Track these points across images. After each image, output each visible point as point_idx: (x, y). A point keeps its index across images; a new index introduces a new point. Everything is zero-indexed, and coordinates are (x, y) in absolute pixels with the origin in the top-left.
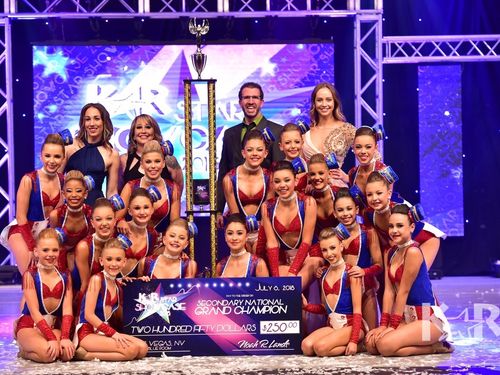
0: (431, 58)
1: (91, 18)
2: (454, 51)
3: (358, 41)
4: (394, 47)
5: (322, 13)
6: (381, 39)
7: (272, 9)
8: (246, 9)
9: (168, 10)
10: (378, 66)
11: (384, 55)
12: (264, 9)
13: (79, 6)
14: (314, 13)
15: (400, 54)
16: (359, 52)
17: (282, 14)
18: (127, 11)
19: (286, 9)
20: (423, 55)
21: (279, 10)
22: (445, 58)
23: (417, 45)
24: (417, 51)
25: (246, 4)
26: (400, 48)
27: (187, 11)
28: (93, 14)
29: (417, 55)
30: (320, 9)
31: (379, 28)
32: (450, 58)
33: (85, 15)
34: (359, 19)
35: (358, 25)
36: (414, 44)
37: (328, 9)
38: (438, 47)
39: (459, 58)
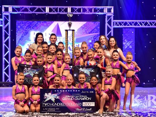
0: (126, 26)
1: (33, 13)
2: (133, 24)
3: (106, 21)
4: (116, 23)
5: (97, 13)
6: (113, 21)
7: (83, 12)
8: (76, 12)
9: (54, 12)
10: (112, 28)
11: (114, 25)
12: (81, 12)
13: (29, 10)
14: (94, 13)
15: (118, 25)
16: (107, 24)
17: (85, 13)
18: (43, 12)
19: (87, 12)
20: (124, 25)
21: (85, 12)
22: (130, 26)
23: (123, 23)
24: (123, 24)
25: (76, 10)
26: (118, 23)
27: (59, 12)
28: (33, 12)
29: (123, 25)
30: (96, 12)
31: (112, 18)
32: (132, 26)
33: (31, 13)
34: (107, 15)
35: (106, 17)
36: (122, 22)
37: (98, 12)
38: (128, 23)
39: (134, 26)
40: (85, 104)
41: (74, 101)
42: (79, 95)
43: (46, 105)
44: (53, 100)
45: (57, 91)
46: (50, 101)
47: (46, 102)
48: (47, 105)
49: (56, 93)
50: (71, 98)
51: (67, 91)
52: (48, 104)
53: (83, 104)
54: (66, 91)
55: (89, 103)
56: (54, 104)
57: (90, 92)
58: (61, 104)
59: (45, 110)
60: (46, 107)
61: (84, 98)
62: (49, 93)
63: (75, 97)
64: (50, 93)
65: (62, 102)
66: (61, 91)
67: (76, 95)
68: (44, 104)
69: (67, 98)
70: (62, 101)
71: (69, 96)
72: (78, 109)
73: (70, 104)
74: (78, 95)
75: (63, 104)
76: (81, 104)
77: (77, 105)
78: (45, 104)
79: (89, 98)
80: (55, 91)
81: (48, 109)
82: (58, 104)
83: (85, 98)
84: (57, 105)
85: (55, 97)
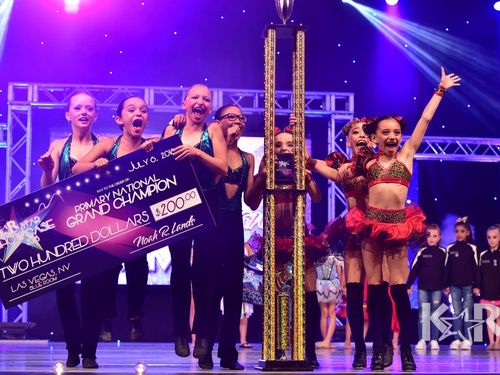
40: (159, 211)
41: (114, 214)
42: (124, 185)
43: (14, 272)
44: (33, 241)
45: (32, 203)
46: (24, 251)
47: (11, 262)
48: (18, 271)
49: (33, 210)
50: (97, 208)
51: (74, 187)
52: (23, 265)
53: (154, 213)
54: (69, 188)
55: (174, 199)
56: (43, 257)
57: (164, 155)
58: (68, 246)
59: (22, 291)
60: (19, 280)
61: (148, 188)
62: (8, 223)
63: (112, 198)
64: (13, 222)
65: (70, 239)
66: (48, 196)
67: (111, 190)
68: (6, 270)
69: (84, 213)
70: (69, 234)
71: (86, 205)
72: (142, 240)
73: (105, 232)
74: (120, 187)
75: (77, 242)
76: (145, 218)
77: (131, 227)
78: (9, 268)
79: (167, 182)
80: (27, 205)
81: (29, 284)
82: (61, 250)
83: (153, 186)
84: (57, 255)
85: (37, 228)
